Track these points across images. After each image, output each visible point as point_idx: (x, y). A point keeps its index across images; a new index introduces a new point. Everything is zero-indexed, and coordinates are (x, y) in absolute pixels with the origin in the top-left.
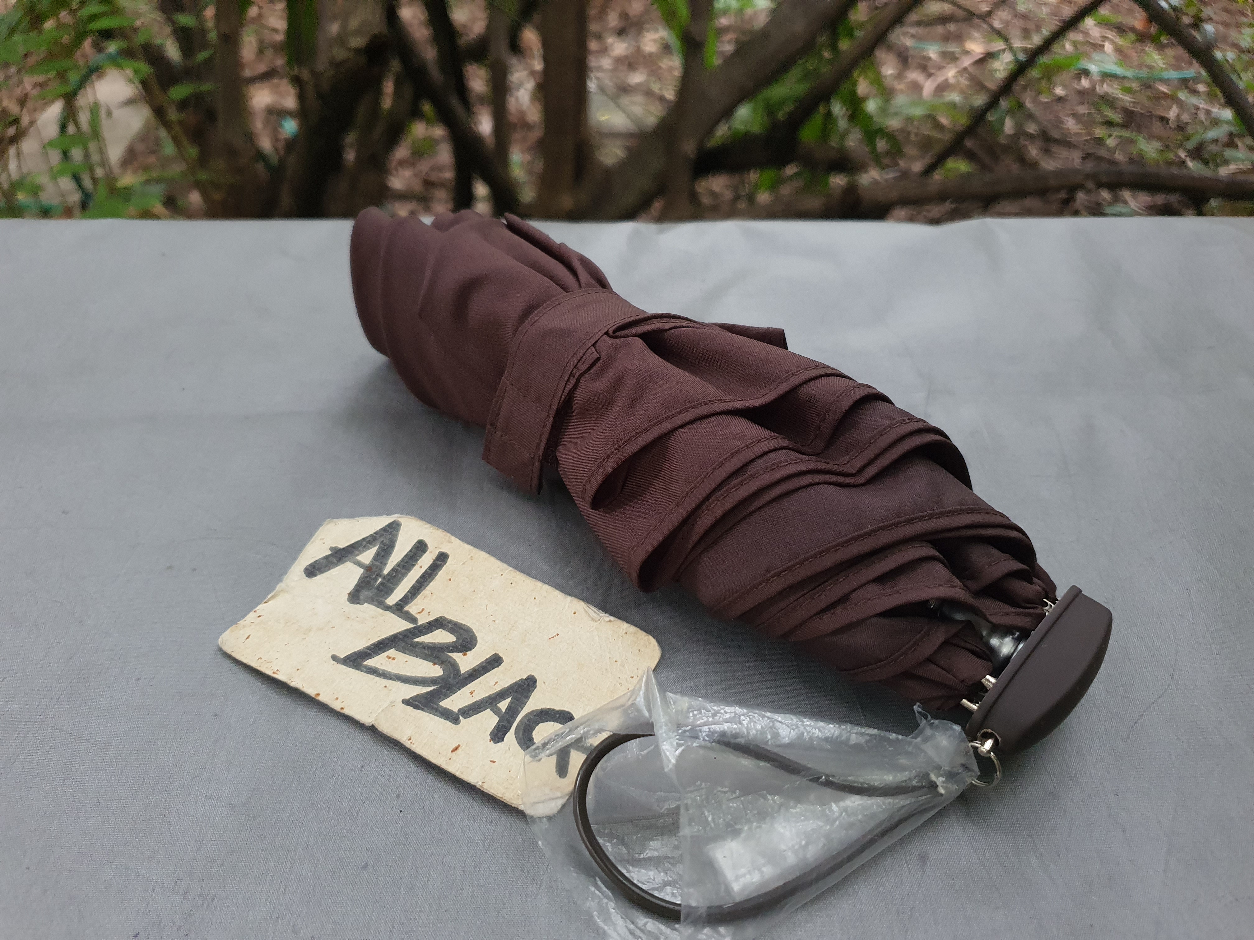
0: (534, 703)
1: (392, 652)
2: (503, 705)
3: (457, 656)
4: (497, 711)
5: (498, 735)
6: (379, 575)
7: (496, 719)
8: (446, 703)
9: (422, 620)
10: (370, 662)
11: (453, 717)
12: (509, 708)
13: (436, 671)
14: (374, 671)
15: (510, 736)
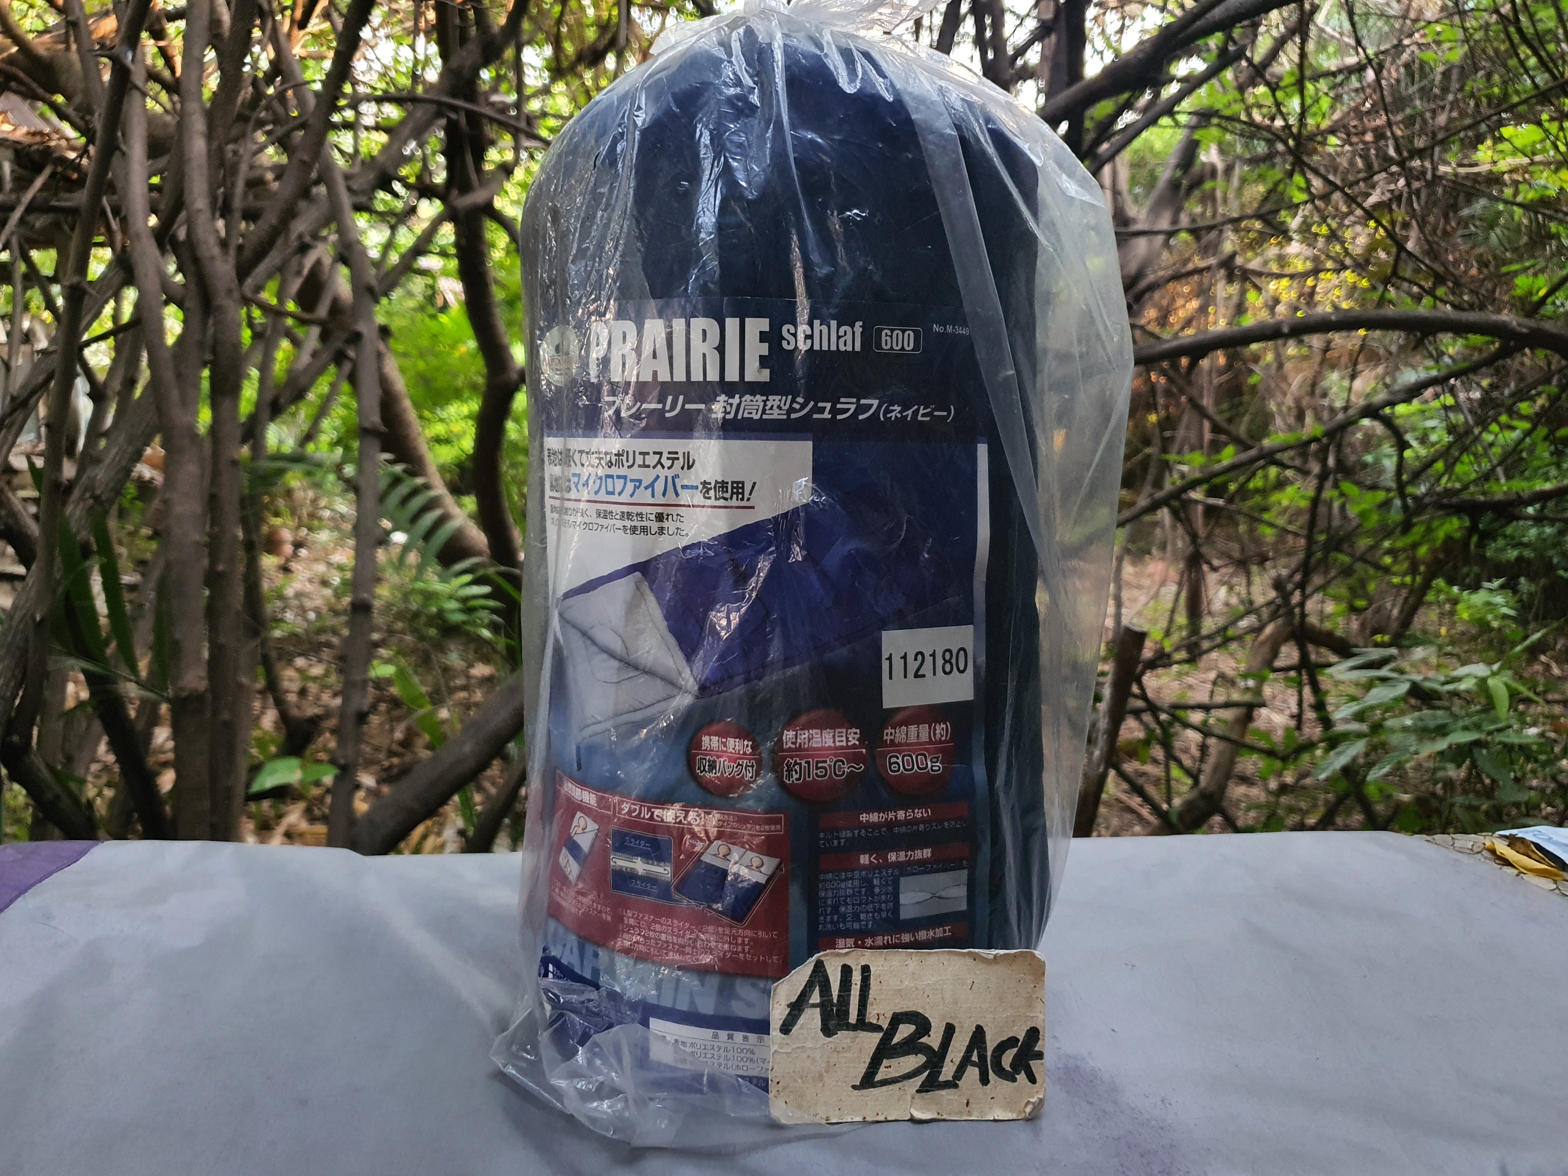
0: (991, 1046)
1: (885, 1062)
2: (975, 1058)
3: (924, 1040)
4: (974, 1064)
5: (985, 1080)
6: (832, 1005)
7: (976, 1071)
8: (942, 1078)
9: (885, 1026)
10: (878, 1077)
11: (952, 1084)
12: (979, 1056)
13: (921, 1059)
14: (885, 1082)
15: (992, 1075)
